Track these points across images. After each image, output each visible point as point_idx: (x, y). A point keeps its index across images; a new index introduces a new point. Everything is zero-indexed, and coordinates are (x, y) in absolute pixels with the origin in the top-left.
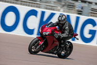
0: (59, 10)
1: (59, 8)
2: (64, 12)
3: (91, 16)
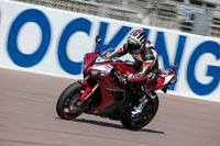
0: (140, 21)
2: (151, 24)
3: (212, 34)
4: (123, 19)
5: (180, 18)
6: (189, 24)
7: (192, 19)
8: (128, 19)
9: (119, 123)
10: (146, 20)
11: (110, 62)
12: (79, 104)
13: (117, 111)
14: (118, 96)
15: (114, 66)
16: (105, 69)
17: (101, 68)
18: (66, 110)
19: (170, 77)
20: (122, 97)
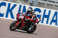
0: (19, 3)
1: (19, 2)
2: (22, 4)
4: (14, 2)
5: (30, 2)
6: (32, 4)
7: (33, 2)
8: (16, 2)
9: (26, 32)
10: (21, 3)
11: (23, 15)
12: (16, 26)
13: (25, 29)
14: (26, 24)
15: (25, 16)
16: (22, 17)
17: (21, 17)
18: (12, 28)
19: (39, 19)
20: (27, 25)
